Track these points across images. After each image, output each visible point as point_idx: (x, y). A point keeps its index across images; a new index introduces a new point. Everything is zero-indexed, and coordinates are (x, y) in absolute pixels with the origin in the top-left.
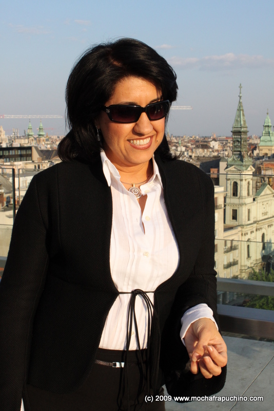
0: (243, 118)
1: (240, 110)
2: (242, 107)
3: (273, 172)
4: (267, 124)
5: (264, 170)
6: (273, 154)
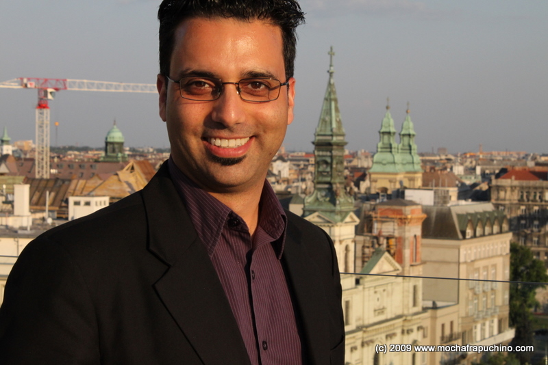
0: (337, 116)
1: (331, 100)
2: (335, 93)
3: (396, 227)
4: (387, 130)
5: (377, 221)
6: (398, 190)
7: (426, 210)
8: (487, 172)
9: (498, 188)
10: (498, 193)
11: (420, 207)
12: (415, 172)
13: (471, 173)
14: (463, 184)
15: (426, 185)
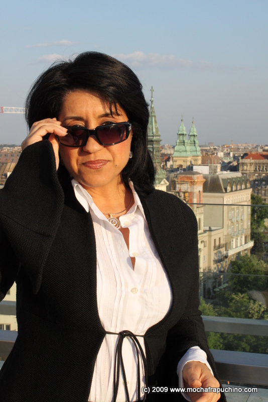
1: (152, 116)
3: (189, 187)
4: (182, 133)
5: (178, 184)
6: (189, 166)
7: (205, 177)
8: (236, 155)
9: (243, 164)
10: (243, 167)
11: (202, 175)
12: (198, 156)
13: (227, 156)
14: (223, 162)
15: (204, 163)
